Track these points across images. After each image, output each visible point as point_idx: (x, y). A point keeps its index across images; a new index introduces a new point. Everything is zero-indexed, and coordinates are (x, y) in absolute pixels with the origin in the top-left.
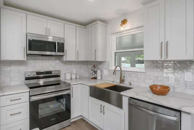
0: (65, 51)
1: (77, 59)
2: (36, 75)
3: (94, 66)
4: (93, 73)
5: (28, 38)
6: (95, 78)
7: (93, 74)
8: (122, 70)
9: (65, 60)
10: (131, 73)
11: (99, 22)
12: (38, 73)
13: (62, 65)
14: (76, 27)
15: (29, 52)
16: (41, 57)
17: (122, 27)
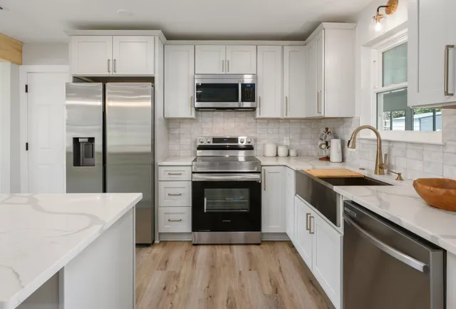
0: (257, 99)
1: (285, 114)
2: (211, 144)
3: (327, 129)
4: (323, 146)
5: (196, 82)
6: (327, 158)
7: (322, 148)
8: (383, 137)
9: (258, 116)
10: (406, 148)
11: (325, 25)
12: (215, 140)
13: (260, 127)
14: (283, 46)
15: (197, 104)
16: (222, 113)
17: (378, 23)
